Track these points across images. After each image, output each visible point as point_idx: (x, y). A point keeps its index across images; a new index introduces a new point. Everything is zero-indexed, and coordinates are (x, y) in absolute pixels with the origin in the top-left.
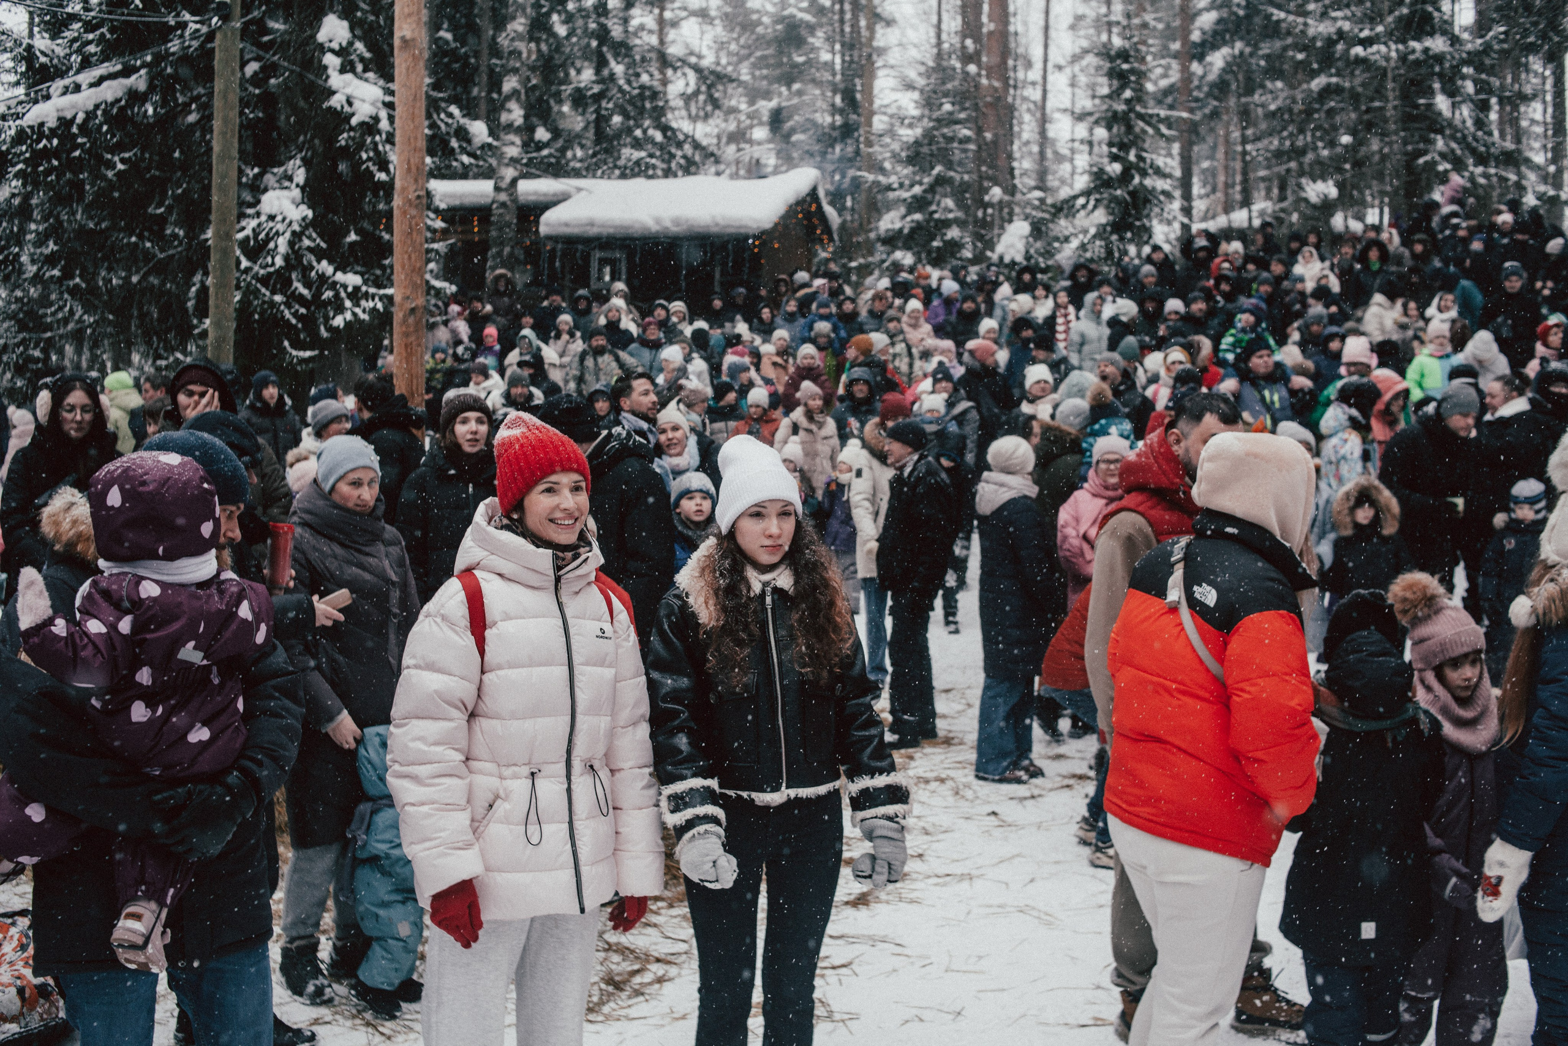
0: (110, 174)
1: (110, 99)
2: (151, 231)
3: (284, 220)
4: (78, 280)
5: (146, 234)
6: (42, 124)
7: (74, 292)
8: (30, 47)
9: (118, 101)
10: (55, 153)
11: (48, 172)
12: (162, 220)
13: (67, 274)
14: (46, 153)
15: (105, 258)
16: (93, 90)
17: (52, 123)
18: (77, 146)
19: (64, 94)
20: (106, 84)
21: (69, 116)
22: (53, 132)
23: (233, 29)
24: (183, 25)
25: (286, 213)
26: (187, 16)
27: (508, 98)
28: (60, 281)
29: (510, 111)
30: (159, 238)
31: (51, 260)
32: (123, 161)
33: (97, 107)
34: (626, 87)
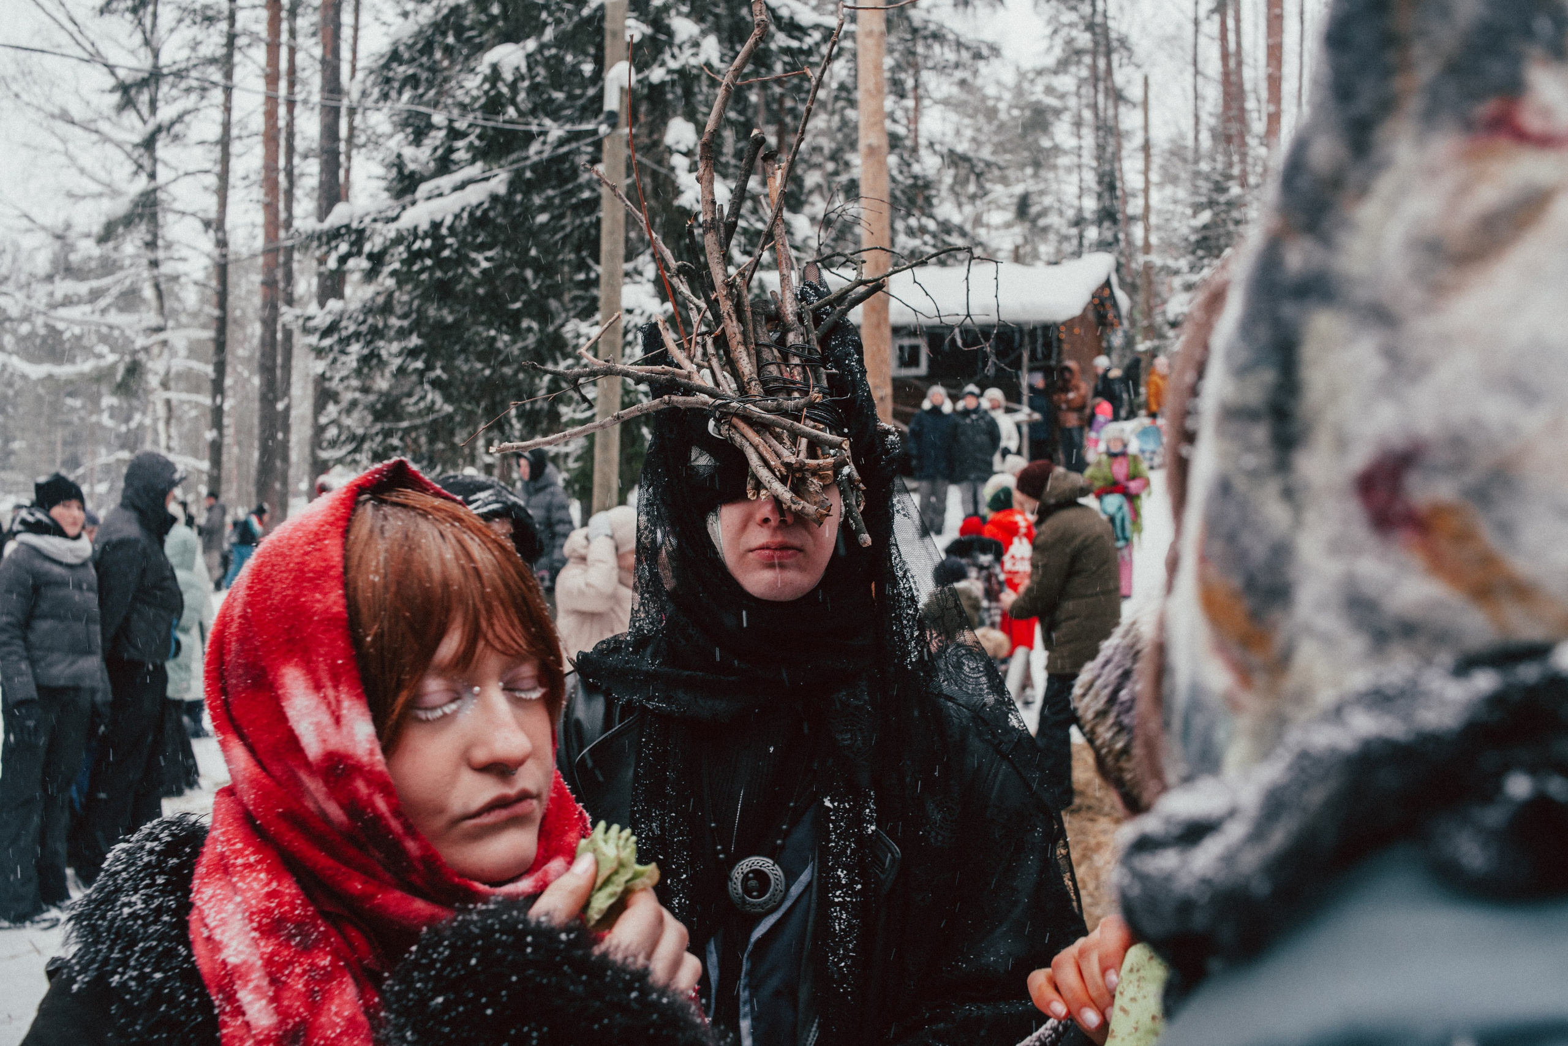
0: (475, 272)
1: (474, 201)
2: (507, 324)
3: (642, 314)
4: (439, 372)
5: (504, 328)
6: (416, 228)
7: (436, 384)
8: (399, 156)
9: (481, 204)
10: (428, 253)
11: (422, 270)
12: (517, 316)
13: (429, 367)
14: (419, 254)
15: (463, 350)
16: (459, 194)
17: (424, 226)
18: (445, 247)
19: (429, 198)
20: (470, 188)
21: (438, 219)
22: (426, 235)
23: (621, 136)
24: (544, 133)
25: (645, 307)
26: (548, 122)
27: (811, 192)
28: (421, 373)
29: (813, 204)
30: (517, 333)
31: (413, 353)
32: (487, 259)
33: (463, 209)
34: (900, 178)
